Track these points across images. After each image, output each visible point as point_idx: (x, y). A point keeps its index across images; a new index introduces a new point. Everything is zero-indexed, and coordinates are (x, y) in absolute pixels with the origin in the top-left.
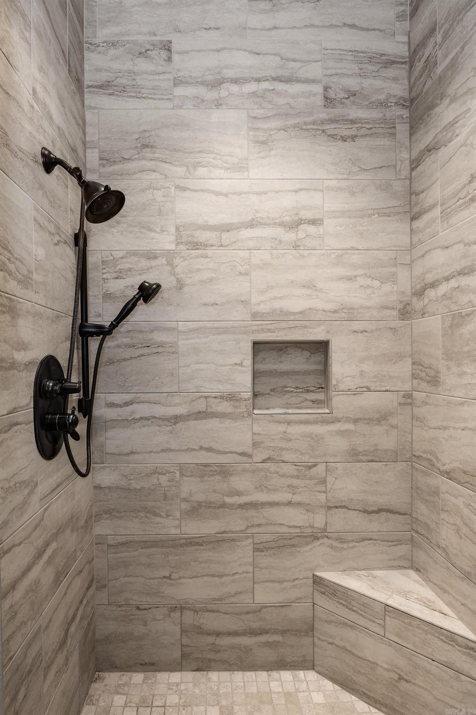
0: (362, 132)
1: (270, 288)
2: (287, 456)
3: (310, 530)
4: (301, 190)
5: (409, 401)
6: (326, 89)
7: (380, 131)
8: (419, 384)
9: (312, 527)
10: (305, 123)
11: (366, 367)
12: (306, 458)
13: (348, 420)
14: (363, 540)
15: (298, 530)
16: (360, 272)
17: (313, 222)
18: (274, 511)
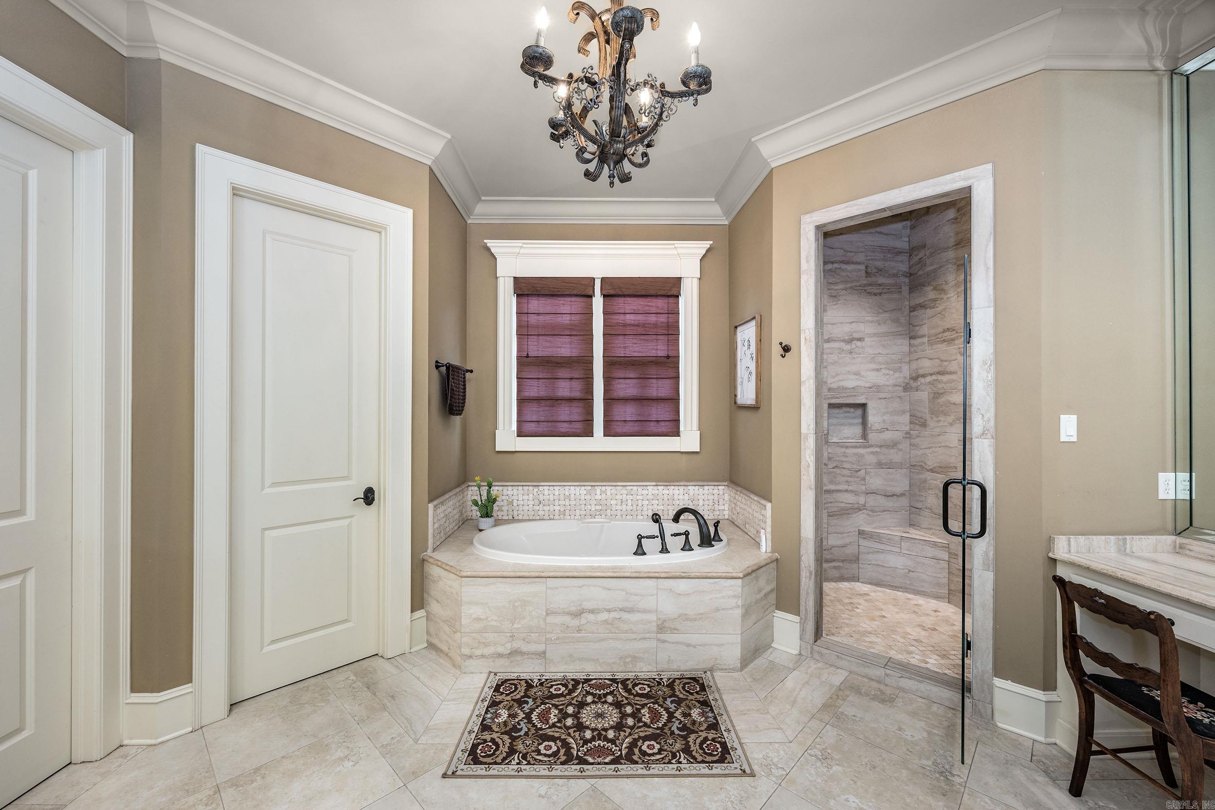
0: (885, 291)
1: (838, 375)
2: (846, 465)
3: (857, 505)
4: (854, 322)
5: (909, 436)
6: (866, 267)
7: (894, 290)
8: (914, 427)
9: (858, 504)
10: (856, 286)
11: (886, 417)
12: (855, 466)
13: (877, 446)
14: (885, 511)
15: (851, 505)
16: (883, 366)
17: (859, 339)
18: (839, 494)
